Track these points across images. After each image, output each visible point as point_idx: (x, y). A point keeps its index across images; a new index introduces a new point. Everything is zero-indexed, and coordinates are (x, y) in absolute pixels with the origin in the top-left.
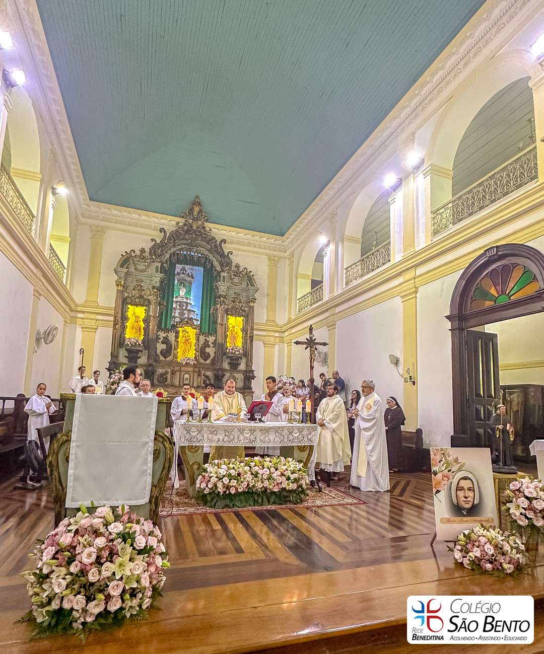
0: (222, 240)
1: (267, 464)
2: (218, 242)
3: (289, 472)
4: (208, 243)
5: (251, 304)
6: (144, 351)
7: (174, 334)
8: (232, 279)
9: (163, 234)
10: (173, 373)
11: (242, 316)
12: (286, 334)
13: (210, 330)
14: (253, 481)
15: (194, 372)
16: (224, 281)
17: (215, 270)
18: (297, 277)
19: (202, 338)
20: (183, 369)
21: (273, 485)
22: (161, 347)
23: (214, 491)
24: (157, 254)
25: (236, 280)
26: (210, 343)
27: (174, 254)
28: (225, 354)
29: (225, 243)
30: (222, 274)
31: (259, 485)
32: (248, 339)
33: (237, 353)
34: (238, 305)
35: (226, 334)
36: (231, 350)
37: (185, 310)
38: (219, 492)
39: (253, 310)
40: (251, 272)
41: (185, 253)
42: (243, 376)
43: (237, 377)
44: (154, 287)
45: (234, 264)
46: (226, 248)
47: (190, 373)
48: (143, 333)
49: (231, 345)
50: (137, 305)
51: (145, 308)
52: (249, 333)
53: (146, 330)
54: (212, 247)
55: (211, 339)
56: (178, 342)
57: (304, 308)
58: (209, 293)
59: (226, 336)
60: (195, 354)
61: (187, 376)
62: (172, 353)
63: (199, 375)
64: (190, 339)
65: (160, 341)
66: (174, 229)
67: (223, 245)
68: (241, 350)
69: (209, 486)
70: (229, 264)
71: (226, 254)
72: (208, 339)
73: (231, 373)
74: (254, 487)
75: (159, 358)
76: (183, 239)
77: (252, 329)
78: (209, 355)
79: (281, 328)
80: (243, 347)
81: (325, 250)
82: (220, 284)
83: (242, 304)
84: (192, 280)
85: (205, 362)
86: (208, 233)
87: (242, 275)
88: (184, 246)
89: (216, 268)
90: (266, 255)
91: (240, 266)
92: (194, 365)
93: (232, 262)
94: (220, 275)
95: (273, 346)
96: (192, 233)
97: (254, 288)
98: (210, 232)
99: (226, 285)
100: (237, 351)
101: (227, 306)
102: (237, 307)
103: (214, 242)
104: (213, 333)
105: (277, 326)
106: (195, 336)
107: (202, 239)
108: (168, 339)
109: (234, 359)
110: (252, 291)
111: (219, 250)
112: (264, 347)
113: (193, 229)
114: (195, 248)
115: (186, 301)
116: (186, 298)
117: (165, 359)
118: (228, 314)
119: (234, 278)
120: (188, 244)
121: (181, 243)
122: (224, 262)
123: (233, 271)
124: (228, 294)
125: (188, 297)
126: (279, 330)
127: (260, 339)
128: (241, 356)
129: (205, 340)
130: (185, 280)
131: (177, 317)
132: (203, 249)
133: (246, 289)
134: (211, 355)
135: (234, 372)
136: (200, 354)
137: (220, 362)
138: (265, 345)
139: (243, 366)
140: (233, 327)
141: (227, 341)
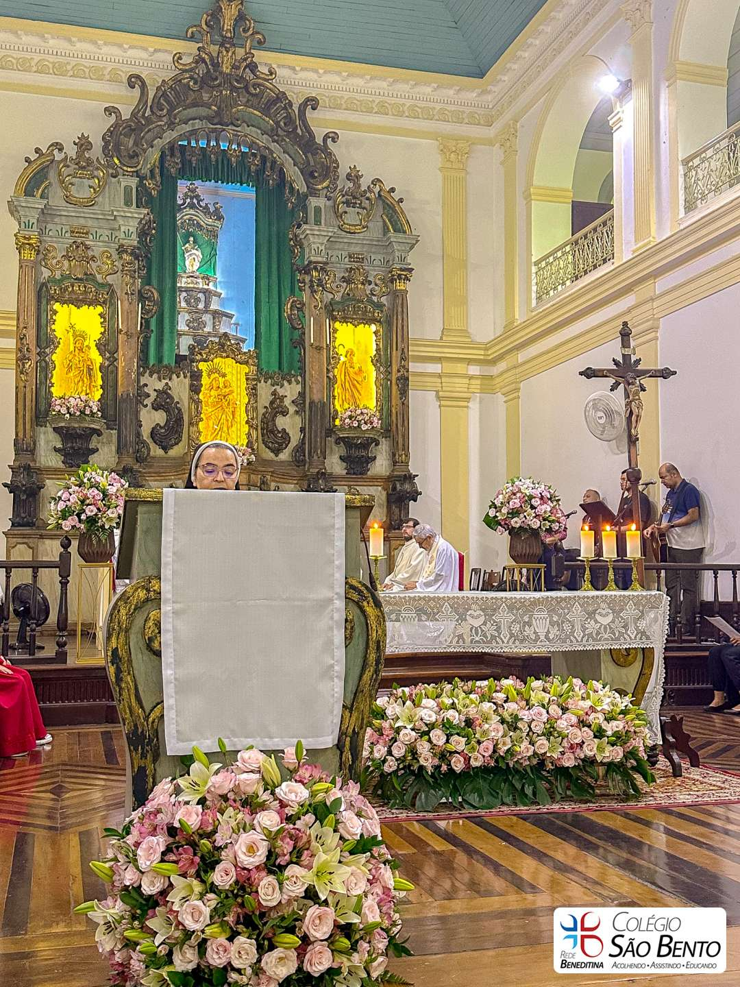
0: (308, 100)
1: (536, 697)
2: (296, 108)
3: (601, 717)
4: (266, 111)
5: (400, 286)
6: (106, 432)
7: (187, 381)
8: (339, 216)
9: (137, 92)
11: (373, 320)
12: (502, 366)
13: (285, 365)
14: (508, 740)
16: (318, 222)
17: (292, 189)
18: (528, 198)
19: (265, 390)
21: (561, 750)
22: (151, 419)
23: (410, 765)
24: (124, 153)
25: (353, 216)
26: (287, 402)
27: (172, 149)
28: (330, 431)
29: (314, 109)
30: (313, 202)
31: (524, 749)
32: (394, 388)
33: (364, 427)
34: (361, 289)
35: (331, 375)
36: (347, 421)
37: (206, 310)
38: (421, 768)
39: (404, 304)
40: (393, 190)
41: (203, 144)
42: (384, 493)
44: (121, 250)
45: (343, 171)
46: (319, 122)
48: (100, 382)
49: (346, 406)
50: (78, 303)
51: (100, 309)
52: (395, 369)
53: (109, 371)
54: (277, 123)
55: (290, 391)
56: (198, 402)
57: (555, 288)
58: (275, 259)
59: (331, 381)
60: (249, 435)
62: (185, 436)
64: (232, 392)
65: (148, 401)
66: (168, 75)
67: (309, 113)
68: (375, 420)
69: (395, 752)
70: (329, 169)
71: (319, 140)
72: (281, 392)
73: (349, 486)
74: (512, 755)
75: (149, 450)
76: (195, 105)
77: (404, 358)
78: (286, 437)
79: (486, 349)
80: (381, 411)
81: (618, 109)
82: (308, 232)
83: (371, 286)
84: (218, 223)
85: (275, 459)
86: (267, 80)
87: (367, 202)
88: (198, 124)
89: (295, 185)
90: (434, 136)
91: (360, 174)
92: (248, 464)
93: (338, 166)
94: (305, 205)
95: (465, 404)
96: (219, 85)
97: (406, 238)
98: (270, 77)
99: (325, 234)
100: (366, 423)
101: (331, 296)
102: (358, 294)
103: (285, 108)
104: (293, 372)
105: (473, 345)
106: (244, 386)
107: (248, 101)
108: (170, 397)
109: (356, 445)
110: (399, 248)
111: (299, 131)
112: (440, 406)
113: (221, 73)
114: (229, 127)
115: (206, 287)
116: (203, 278)
117: (166, 453)
118: (336, 318)
119: (346, 212)
120: (209, 119)
121: (190, 117)
122: (315, 166)
123: (341, 191)
124: (333, 259)
125: (211, 274)
126: (482, 357)
127: (428, 384)
128: (376, 437)
129: (274, 393)
130: (199, 226)
131: (184, 334)
132: (253, 129)
133: (382, 241)
134: (291, 435)
135: (360, 483)
136: (263, 434)
137: (317, 454)
138: (443, 403)
139: (382, 465)
140: (350, 353)
141: (336, 394)
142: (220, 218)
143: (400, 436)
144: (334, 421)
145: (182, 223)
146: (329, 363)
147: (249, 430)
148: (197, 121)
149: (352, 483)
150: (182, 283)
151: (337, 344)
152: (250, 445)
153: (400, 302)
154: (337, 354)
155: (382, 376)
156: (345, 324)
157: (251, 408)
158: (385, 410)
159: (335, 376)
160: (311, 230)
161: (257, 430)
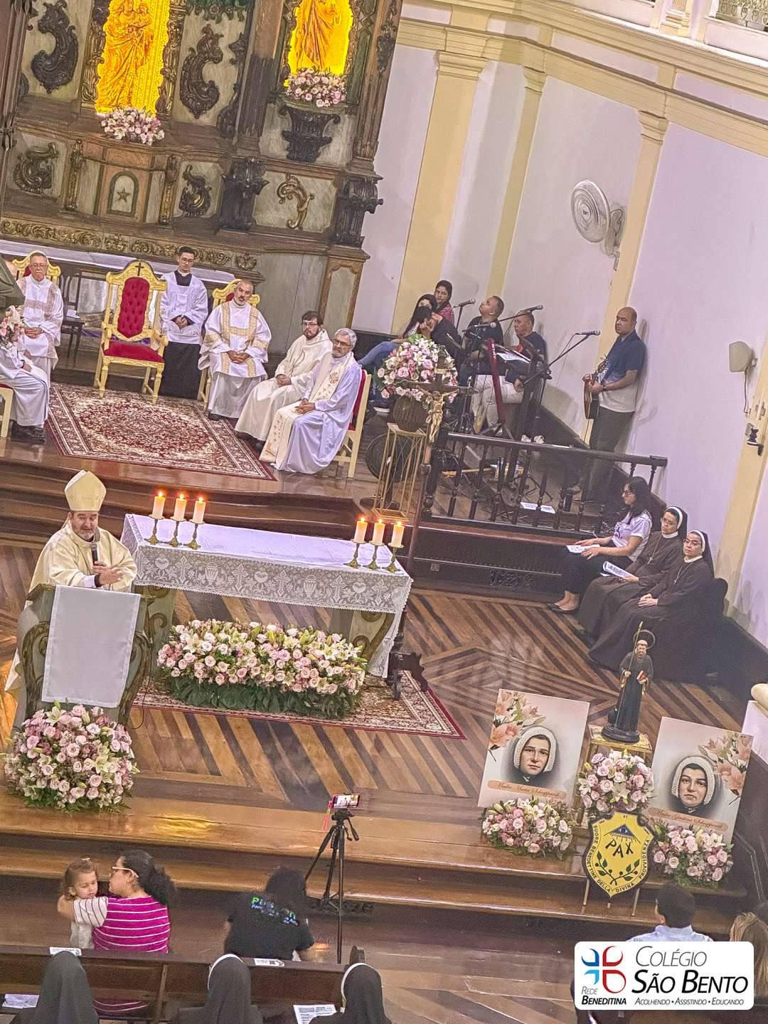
1: (289, 641)
3: (328, 663)
10: (75, 166)
14: (259, 669)
15: (152, 170)
19: (194, 27)
20: (112, 155)
21: (294, 681)
22: (36, 45)
23: (189, 675)
26: (223, 45)
28: (275, 97)
31: (268, 677)
33: (320, 104)
36: (298, 91)
42: (334, 190)
43: (309, 191)
47: (137, 174)
49: (303, 65)
55: (229, 30)
56: (100, 36)
59: (288, 25)
60: (163, 90)
61: (124, 184)
62: (77, 77)
63: (169, 182)
64: (148, 22)
65: (35, 21)
68: (337, 94)
69: (181, 666)
72: (216, 29)
73: (288, 174)
74: (259, 679)
75: (27, 87)
77: (394, 12)
78: (214, 95)
80: (349, 82)
85: (194, 121)
95: (474, 74)
100: (323, 98)
104: (236, 3)
106: (167, 18)
108: (64, 17)
109: (306, 123)
112: (437, 73)
117: (50, 93)
127: (426, 39)
128: (336, 114)
129: (206, 30)
134: (221, 92)
135: (303, 173)
136: (182, 87)
137: (250, 130)
138: (442, 68)
139: (339, 151)
141: (292, 44)
143: (368, 119)
144: (282, 81)
147: (164, 82)
149: (291, 171)
152: (160, 106)
155: (360, 26)
157: (171, 52)
158: (355, 75)
159: (293, 19)
161: (174, 84)
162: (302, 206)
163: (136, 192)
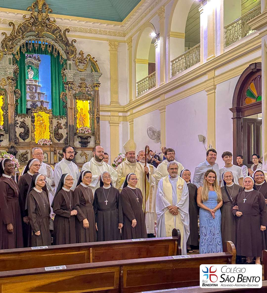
0: (66, 29)
2: (63, 32)
4: (53, 33)
5: (96, 89)
6: (5, 135)
7: (30, 119)
8: (77, 67)
9: (12, 27)
11: (89, 99)
12: (129, 113)
13: (61, 113)
15: (50, 151)
16: (70, 69)
17: (62, 58)
18: (135, 62)
19: (55, 122)
22: (19, 131)
24: (8, 47)
25: (81, 66)
26: (62, 125)
27: (23, 45)
28: (75, 134)
29: (68, 32)
30: (69, 62)
32: (95, 121)
33: (86, 133)
34: (84, 90)
35: (75, 116)
36: (81, 131)
37: (36, 93)
39: (98, 94)
40: (94, 58)
43: (87, 154)
44: (8, 78)
45: (78, 52)
46: (70, 37)
47: (47, 152)
48: (3, 119)
49: (81, 126)
51: (2, 97)
52: (95, 114)
53: (5, 116)
54: (57, 37)
55: (63, 122)
56: (34, 126)
57: (142, 92)
59: (76, 118)
60: (50, 135)
62: (30, 136)
63: (55, 154)
64: (44, 122)
65: (18, 125)
66: (22, 22)
68: (89, 130)
70: (73, 52)
71: (70, 42)
72: (60, 122)
73: (82, 151)
75: (19, 140)
76: (30, 31)
77: (98, 111)
79: (124, 108)
80: (91, 128)
82: (67, 72)
83: (88, 88)
84: (39, 62)
85: (59, 142)
86: (53, 23)
87: (86, 61)
88: (31, 37)
89: (63, 56)
90: (107, 40)
91: (83, 53)
92: (50, 145)
93: (76, 50)
94: (66, 63)
95: (118, 125)
96: (38, 25)
97: (98, 74)
98: (54, 22)
99: (73, 72)
101: (75, 92)
102: (84, 91)
103: (59, 32)
104: (64, 116)
105: (120, 106)
106: (48, 120)
107: (47, 30)
108: (25, 124)
109: (84, 138)
110: (96, 77)
111: (64, 39)
112: (110, 126)
113: (38, 21)
114: (41, 38)
115: (35, 84)
116: (34, 81)
117: (24, 141)
118: (77, 98)
119: (79, 65)
120: (35, 36)
121: (29, 35)
122: (69, 50)
123: (77, 58)
124: (75, 80)
125: (37, 79)
126: (123, 110)
127: (106, 119)
128: (90, 135)
129: (58, 122)
130: (33, 64)
131: (29, 101)
132: (49, 39)
133: (91, 74)
134: (63, 135)
135: (85, 150)
136: (54, 135)
137: (72, 141)
138: (111, 124)
139: (92, 144)
140: (82, 109)
141: (77, 122)
142: (39, 61)
143: (97, 135)
144: (77, 130)
145: (27, 62)
146: (75, 113)
148: (31, 36)
150: (27, 83)
151: (77, 107)
152: (50, 139)
153: (97, 93)
154: (77, 110)
155: (92, 117)
156: (80, 100)
157: (51, 127)
158: (92, 127)
159: (77, 117)
160: (68, 71)
161: (53, 134)
162: (86, 157)
163: (48, 156)
